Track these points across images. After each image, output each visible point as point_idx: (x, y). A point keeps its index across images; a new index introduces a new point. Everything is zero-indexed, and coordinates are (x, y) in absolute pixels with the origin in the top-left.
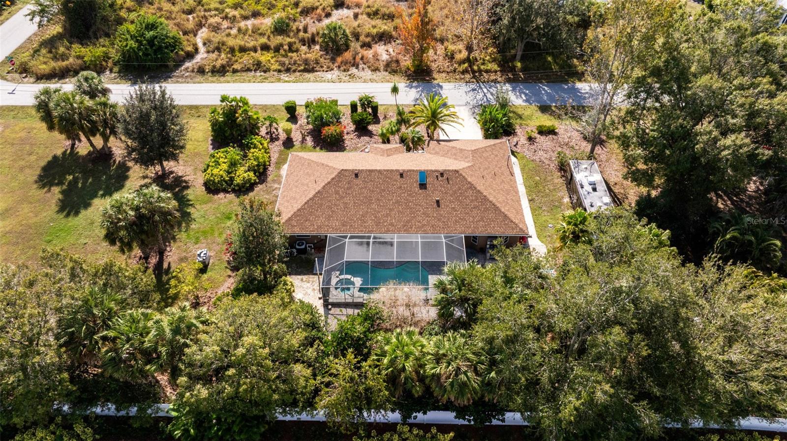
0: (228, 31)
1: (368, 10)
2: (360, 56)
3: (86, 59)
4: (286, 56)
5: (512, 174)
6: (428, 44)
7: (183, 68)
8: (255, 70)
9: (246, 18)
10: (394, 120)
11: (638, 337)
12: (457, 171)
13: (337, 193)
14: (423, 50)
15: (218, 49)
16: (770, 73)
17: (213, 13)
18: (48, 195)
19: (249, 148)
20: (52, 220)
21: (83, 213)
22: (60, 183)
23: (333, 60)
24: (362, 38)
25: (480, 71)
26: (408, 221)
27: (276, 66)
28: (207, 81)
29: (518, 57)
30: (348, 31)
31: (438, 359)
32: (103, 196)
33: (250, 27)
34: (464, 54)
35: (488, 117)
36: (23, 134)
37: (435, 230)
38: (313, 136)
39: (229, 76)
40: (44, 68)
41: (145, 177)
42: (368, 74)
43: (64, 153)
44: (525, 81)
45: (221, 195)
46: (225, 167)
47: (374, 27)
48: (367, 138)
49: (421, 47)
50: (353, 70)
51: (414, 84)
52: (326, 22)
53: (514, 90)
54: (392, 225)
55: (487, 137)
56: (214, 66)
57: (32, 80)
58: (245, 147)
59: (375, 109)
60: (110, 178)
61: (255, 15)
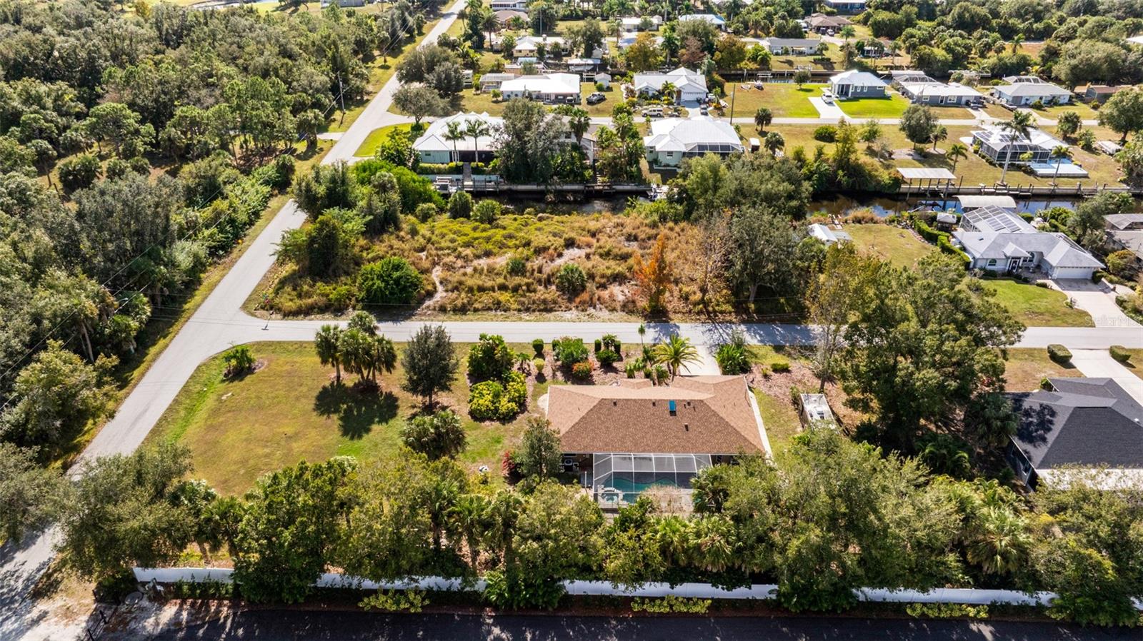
0: (462, 270)
1: (600, 251)
2: (596, 296)
3: (331, 296)
4: (524, 296)
5: (749, 405)
6: (665, 287)
7: (424, 306)
8: (496, 310)
9: (478, 257)
10: (640, 357)
11: (838, 500)
12: (702, 401)
13: (599, 418)
14: (660, 292)
15: (456, 288)
16: (955, 321)
17: (446, 251)
18: (329, 421)
19: (508, 382)
20: (339, 442)
21: (365, 437)
22: (337, 411)
23: (570, 300)
24: (597, 279)
25: (715, 312)
26: (662, 443)
27: (515, 306)
28: (450, 318)
29: (752, 299)
30: (584, 273)
31: (698, 535)
32: (380, 422)
33: (485, 268)
34: (699, 296)
35: (726, 355)
36: (288, 367)
37: (685, 450)
38: (562, 372)
39: (470, 315)
40: (290, 305)
41: (414, 407)
42: (605, 314)
43: (332, 384)
44: (759, 322)
45: (487, 423)
46: (490, 397)
47: (608, 268)
48: (613, 374)
49: (658, 288)
50: (591, 310)
51: (652, 324)
52: (559, 262)
53: (748, 330)
54: (648, 445)
55: (725, 373)
56: (456, 305)
57: (279, 316)
58: (505, 381)
59: (618, 348)
60: (380, 407)
61: (488, 254)
